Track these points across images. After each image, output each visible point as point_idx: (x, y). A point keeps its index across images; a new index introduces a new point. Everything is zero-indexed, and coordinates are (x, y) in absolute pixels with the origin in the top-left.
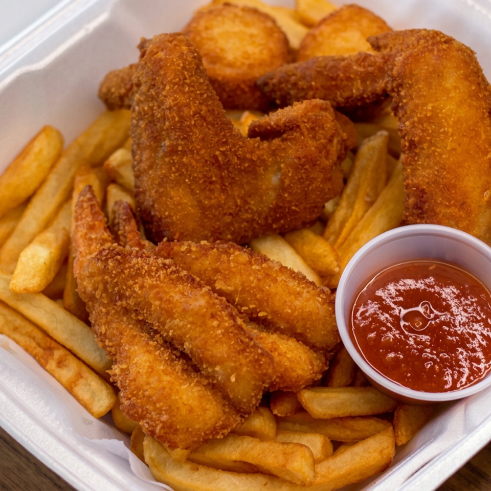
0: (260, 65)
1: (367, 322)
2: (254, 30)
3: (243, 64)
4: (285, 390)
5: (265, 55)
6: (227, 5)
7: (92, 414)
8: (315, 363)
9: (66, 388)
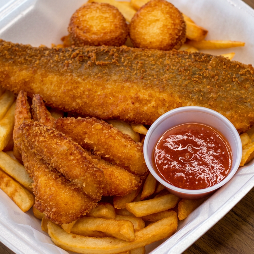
0: (110, 32)
1: (162, 161)
2: (107, 15)
3: (101, 33)
4: (117, 196)
5: (113, 27)
6: (93, 3)
7: (22, 209)
8: (134, 182)
9: (10, 197)
